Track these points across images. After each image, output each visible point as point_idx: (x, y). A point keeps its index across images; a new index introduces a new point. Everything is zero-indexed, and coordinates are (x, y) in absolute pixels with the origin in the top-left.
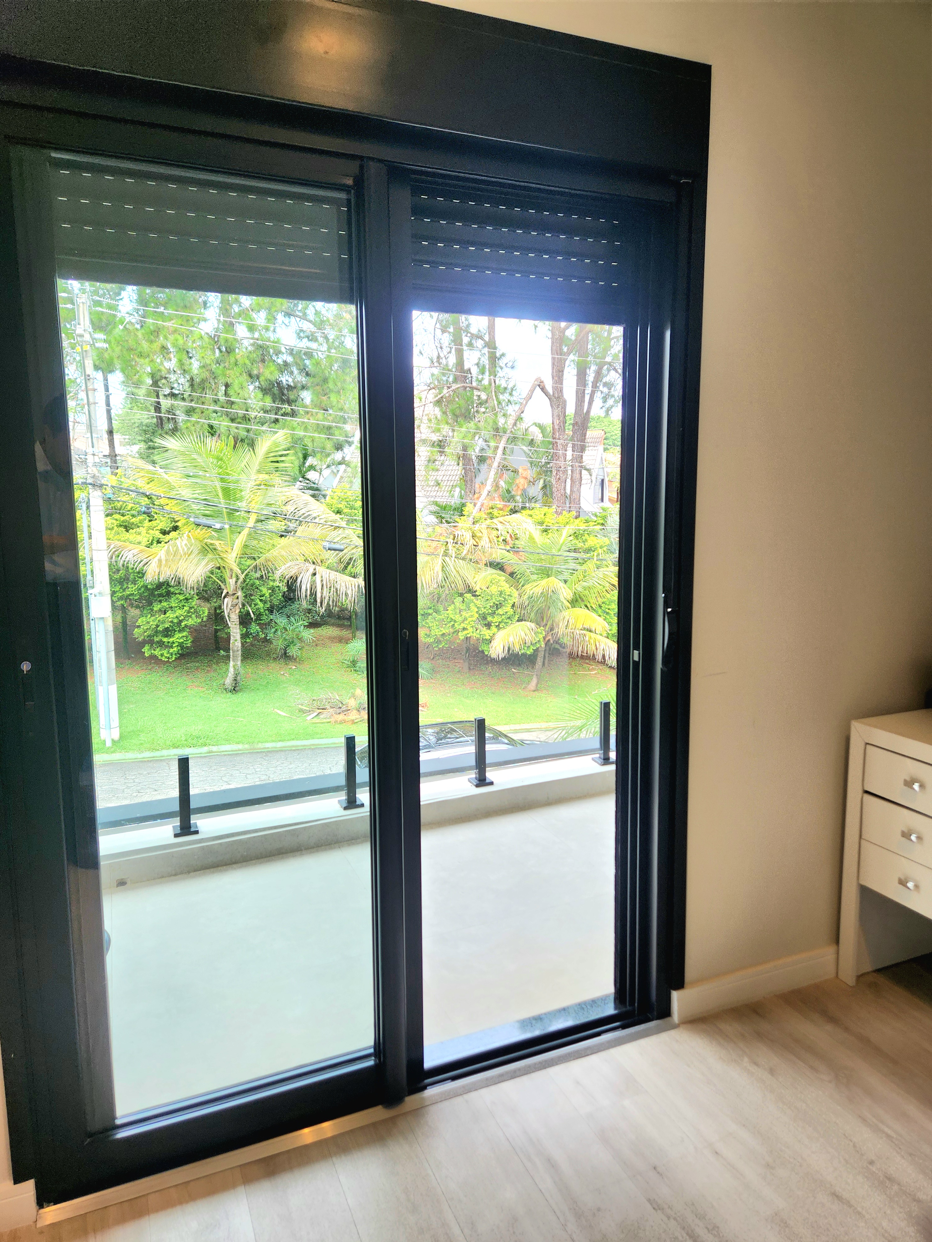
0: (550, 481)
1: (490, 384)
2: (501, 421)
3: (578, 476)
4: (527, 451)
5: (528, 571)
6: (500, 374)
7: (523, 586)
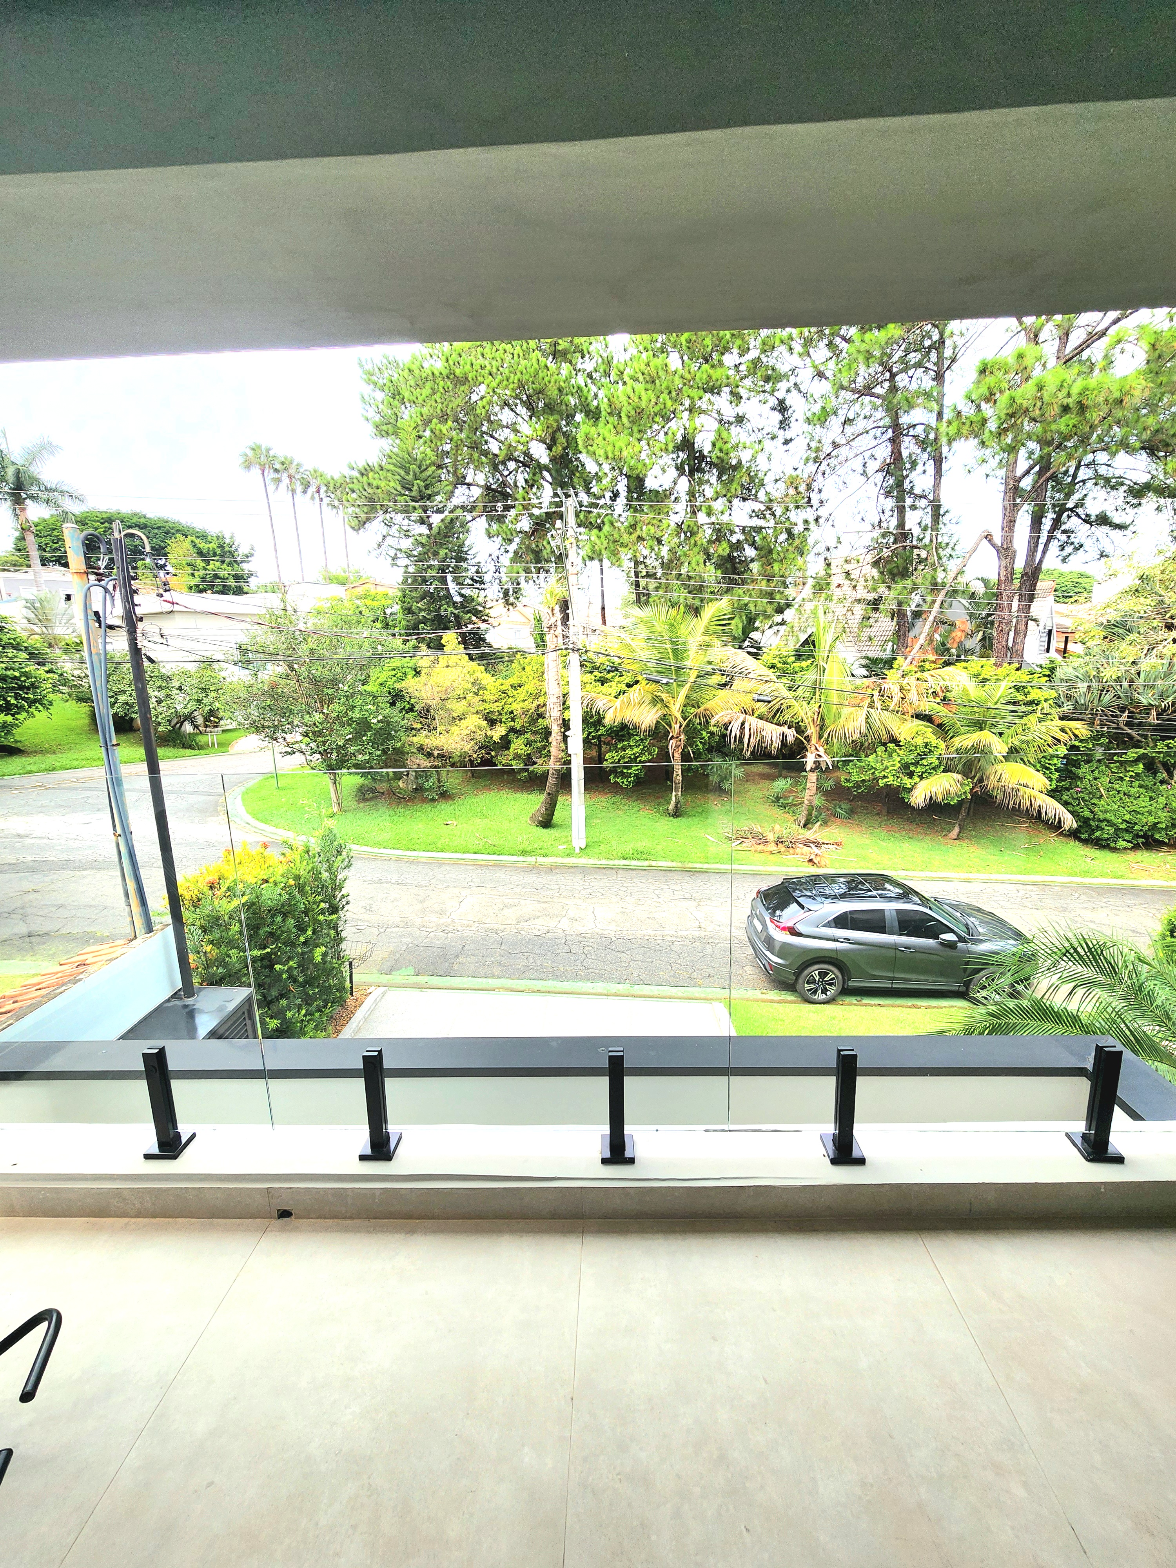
0: (991, 634)
1: (931, 541)
2: (940, 576)
3: (1023, 627)
4: (967, 605)
5: (958, 723)
6: (943, 529)
7: (951, 738)
